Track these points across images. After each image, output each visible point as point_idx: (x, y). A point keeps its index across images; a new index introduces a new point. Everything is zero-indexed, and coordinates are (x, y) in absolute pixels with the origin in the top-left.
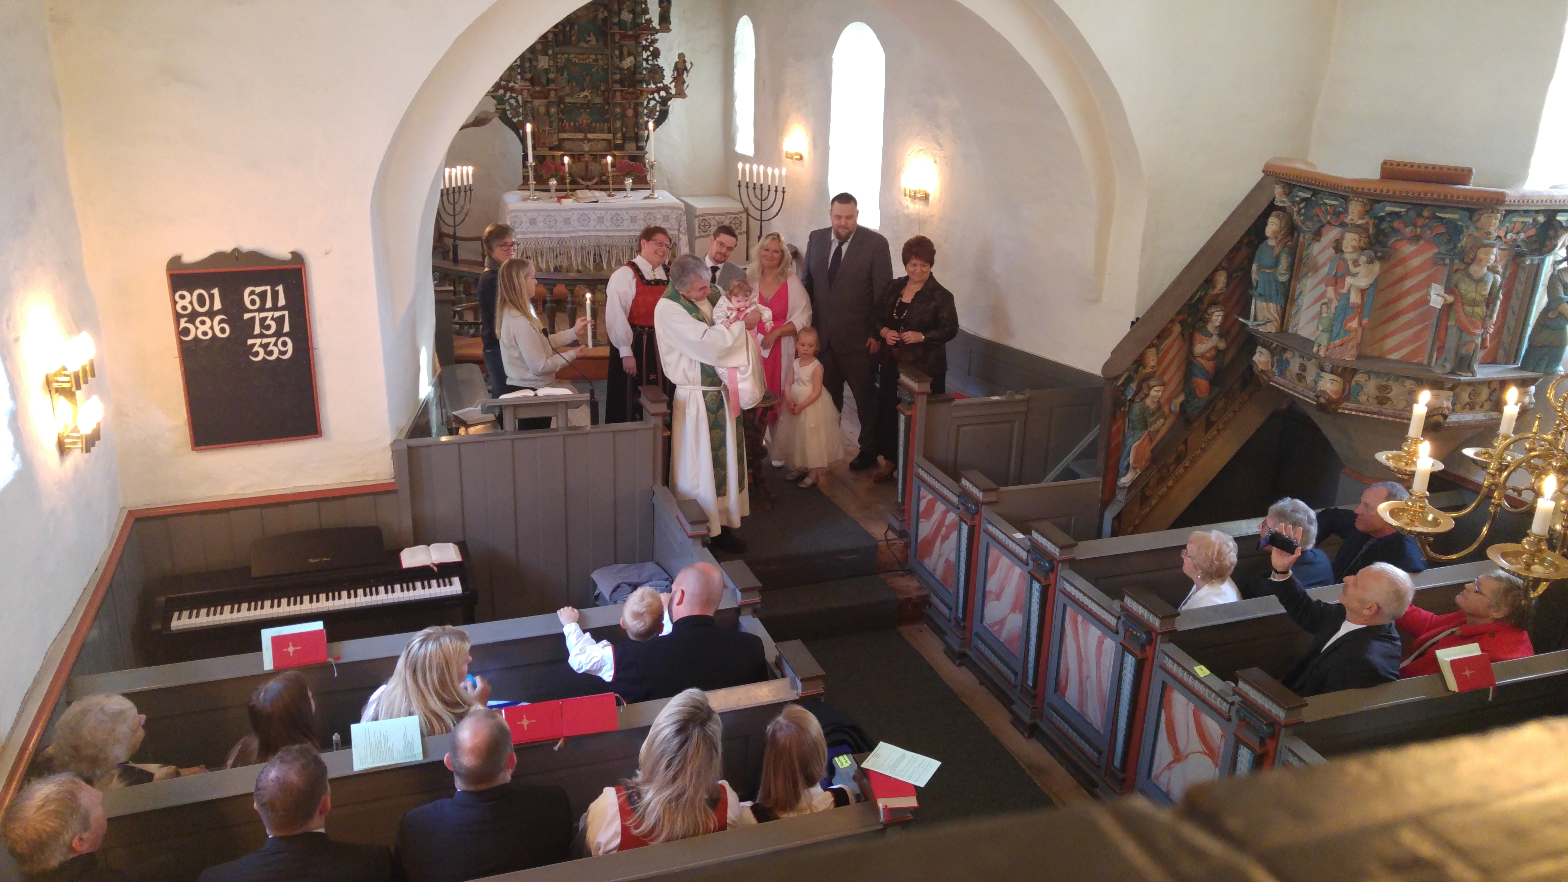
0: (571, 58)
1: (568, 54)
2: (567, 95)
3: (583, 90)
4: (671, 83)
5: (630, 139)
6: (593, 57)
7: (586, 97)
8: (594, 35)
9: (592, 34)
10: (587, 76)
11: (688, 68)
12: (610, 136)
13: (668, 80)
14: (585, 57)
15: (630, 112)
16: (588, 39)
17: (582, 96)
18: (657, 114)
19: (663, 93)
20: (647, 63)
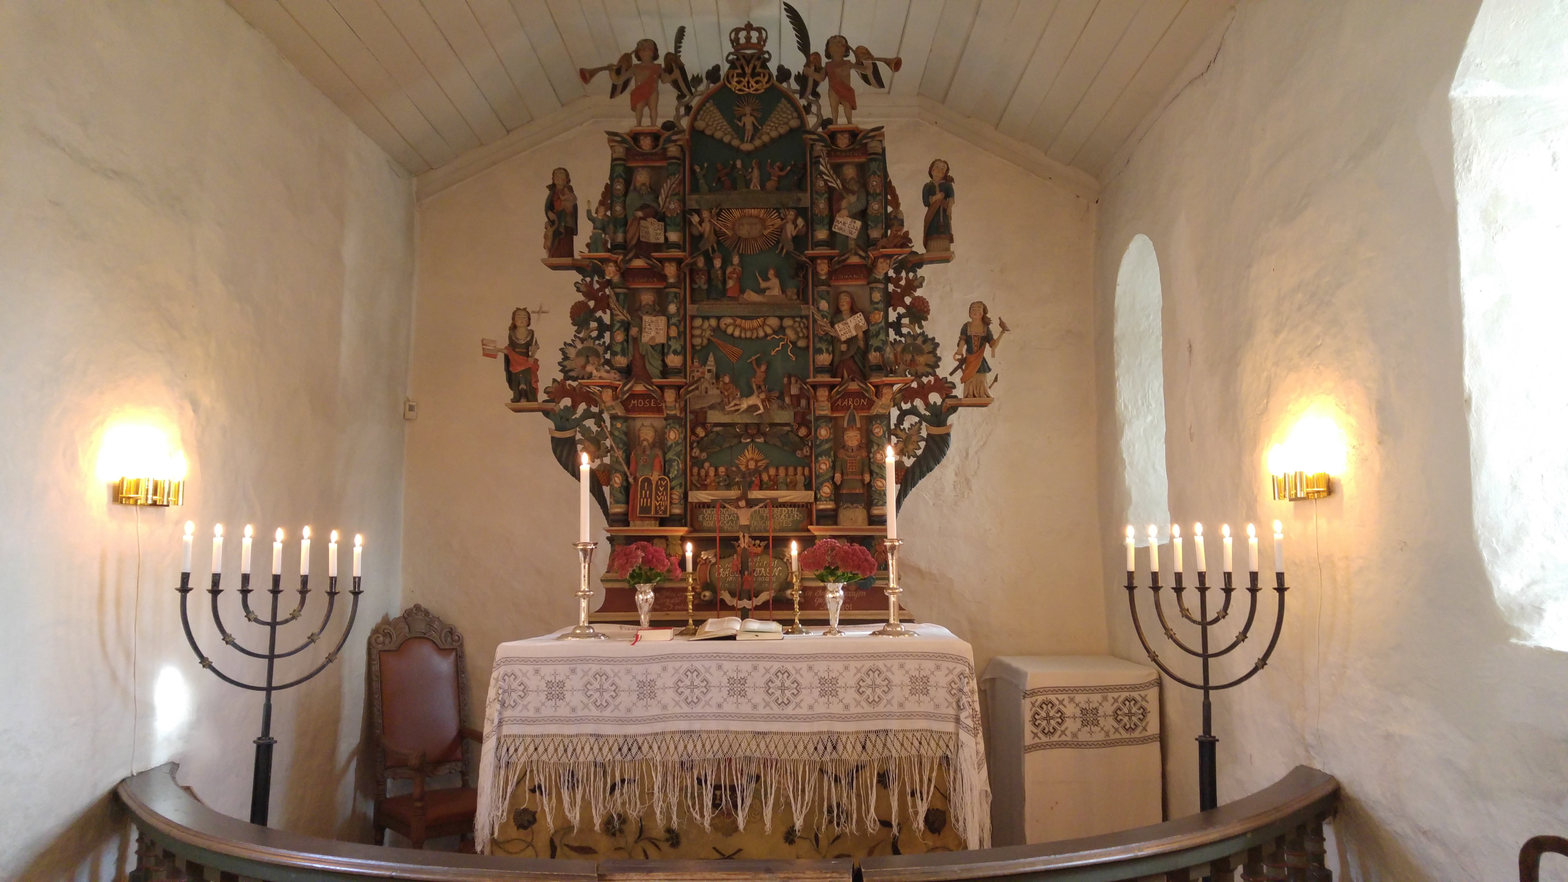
0: (723, 326)
1: (719, 318)
2: (712, 407)
3: (749, 393)
4: (951, 374)
5: (853, 499)
6: (773, 322)
7: (753, 408)
8: (777, 275)
9: (771, 273)
10: (759, 366)
11: (995, 337)
12: (808, 496)
13: (947, 367)
14: (755, 323)
15: (852, 438)
16: (763, 285)
17: (744, 406)
18: (922, 444)
19: (935, 398)
20: (898, 332)
